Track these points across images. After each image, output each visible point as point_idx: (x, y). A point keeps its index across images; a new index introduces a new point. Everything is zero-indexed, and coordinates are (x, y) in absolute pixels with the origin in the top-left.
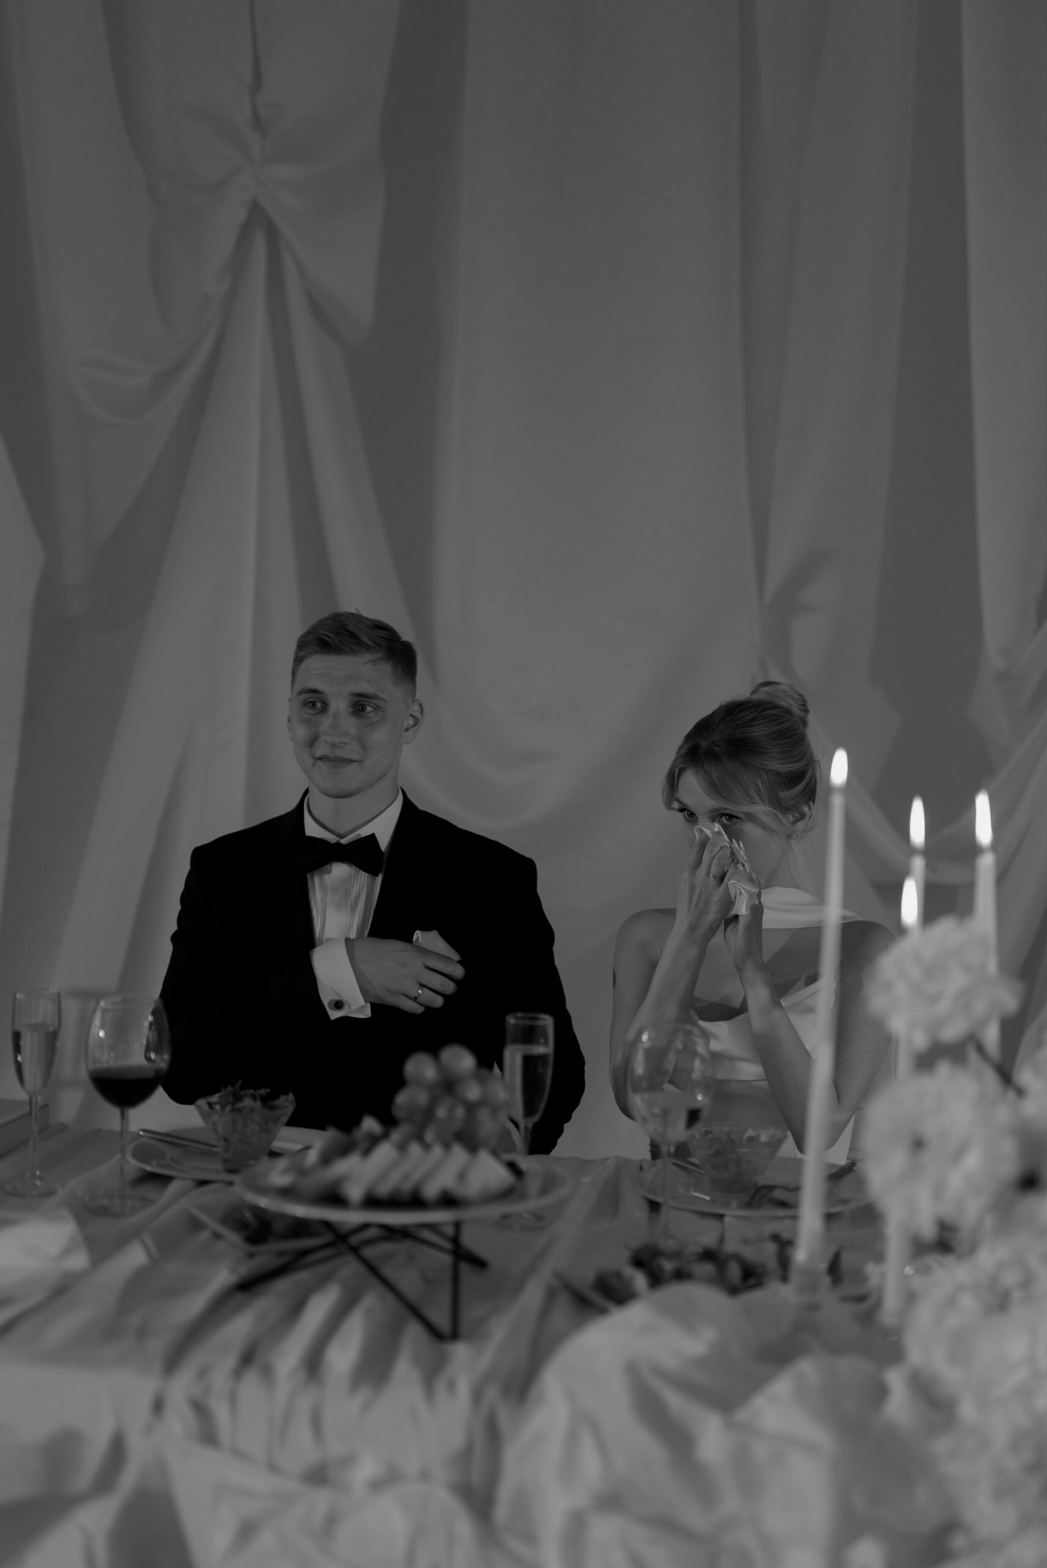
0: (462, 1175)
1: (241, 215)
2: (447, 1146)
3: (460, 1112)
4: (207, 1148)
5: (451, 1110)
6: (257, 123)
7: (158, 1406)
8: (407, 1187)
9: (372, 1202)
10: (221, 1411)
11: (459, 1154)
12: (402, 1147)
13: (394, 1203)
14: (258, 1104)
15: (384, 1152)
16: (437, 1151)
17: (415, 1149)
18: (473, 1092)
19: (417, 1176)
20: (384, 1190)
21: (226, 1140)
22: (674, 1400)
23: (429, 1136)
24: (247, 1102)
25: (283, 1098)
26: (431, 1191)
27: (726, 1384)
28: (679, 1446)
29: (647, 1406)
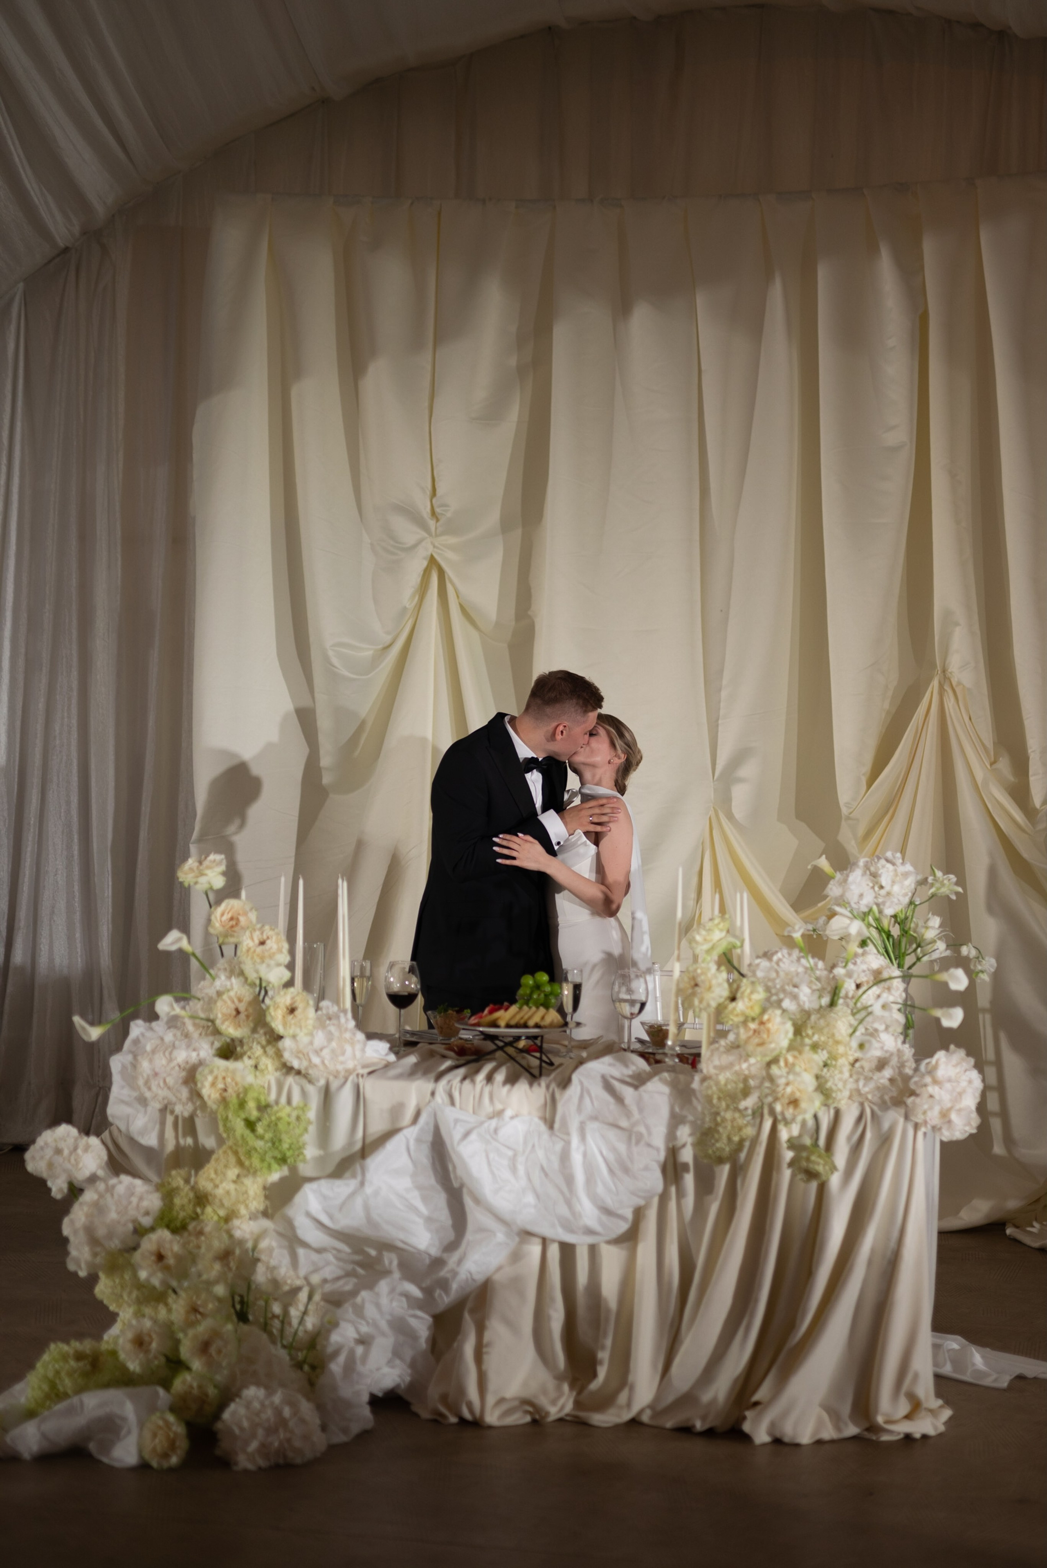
0: (543, 1018)
1: (425, 563)
2: (538, 1008)
3: (542, 995)
4: (431, 1035)
5: (539, 995)
6: (433, 513)
7: (433, 1094)
8: (522, 1022)
9: (508, 1026)
10: (456, 1095)
11: (542, 1010)
12: (520, 1008)
13: (517, 1026)
14: (455, 1013)
15: (514, 1009)
16: (534, 1009)
17: (525, 1008)
18: (548, 989)
19: (526, 1017)
20: (513, 1023)
21: (441, 1028)
22: (617, 1085)
23: (531, 1005)
24: (450, 1012)
25: (465, 1011)
26: (531, 1023)
27: (638, 1081)
28: (619, 1099)
29: (608, 1087)
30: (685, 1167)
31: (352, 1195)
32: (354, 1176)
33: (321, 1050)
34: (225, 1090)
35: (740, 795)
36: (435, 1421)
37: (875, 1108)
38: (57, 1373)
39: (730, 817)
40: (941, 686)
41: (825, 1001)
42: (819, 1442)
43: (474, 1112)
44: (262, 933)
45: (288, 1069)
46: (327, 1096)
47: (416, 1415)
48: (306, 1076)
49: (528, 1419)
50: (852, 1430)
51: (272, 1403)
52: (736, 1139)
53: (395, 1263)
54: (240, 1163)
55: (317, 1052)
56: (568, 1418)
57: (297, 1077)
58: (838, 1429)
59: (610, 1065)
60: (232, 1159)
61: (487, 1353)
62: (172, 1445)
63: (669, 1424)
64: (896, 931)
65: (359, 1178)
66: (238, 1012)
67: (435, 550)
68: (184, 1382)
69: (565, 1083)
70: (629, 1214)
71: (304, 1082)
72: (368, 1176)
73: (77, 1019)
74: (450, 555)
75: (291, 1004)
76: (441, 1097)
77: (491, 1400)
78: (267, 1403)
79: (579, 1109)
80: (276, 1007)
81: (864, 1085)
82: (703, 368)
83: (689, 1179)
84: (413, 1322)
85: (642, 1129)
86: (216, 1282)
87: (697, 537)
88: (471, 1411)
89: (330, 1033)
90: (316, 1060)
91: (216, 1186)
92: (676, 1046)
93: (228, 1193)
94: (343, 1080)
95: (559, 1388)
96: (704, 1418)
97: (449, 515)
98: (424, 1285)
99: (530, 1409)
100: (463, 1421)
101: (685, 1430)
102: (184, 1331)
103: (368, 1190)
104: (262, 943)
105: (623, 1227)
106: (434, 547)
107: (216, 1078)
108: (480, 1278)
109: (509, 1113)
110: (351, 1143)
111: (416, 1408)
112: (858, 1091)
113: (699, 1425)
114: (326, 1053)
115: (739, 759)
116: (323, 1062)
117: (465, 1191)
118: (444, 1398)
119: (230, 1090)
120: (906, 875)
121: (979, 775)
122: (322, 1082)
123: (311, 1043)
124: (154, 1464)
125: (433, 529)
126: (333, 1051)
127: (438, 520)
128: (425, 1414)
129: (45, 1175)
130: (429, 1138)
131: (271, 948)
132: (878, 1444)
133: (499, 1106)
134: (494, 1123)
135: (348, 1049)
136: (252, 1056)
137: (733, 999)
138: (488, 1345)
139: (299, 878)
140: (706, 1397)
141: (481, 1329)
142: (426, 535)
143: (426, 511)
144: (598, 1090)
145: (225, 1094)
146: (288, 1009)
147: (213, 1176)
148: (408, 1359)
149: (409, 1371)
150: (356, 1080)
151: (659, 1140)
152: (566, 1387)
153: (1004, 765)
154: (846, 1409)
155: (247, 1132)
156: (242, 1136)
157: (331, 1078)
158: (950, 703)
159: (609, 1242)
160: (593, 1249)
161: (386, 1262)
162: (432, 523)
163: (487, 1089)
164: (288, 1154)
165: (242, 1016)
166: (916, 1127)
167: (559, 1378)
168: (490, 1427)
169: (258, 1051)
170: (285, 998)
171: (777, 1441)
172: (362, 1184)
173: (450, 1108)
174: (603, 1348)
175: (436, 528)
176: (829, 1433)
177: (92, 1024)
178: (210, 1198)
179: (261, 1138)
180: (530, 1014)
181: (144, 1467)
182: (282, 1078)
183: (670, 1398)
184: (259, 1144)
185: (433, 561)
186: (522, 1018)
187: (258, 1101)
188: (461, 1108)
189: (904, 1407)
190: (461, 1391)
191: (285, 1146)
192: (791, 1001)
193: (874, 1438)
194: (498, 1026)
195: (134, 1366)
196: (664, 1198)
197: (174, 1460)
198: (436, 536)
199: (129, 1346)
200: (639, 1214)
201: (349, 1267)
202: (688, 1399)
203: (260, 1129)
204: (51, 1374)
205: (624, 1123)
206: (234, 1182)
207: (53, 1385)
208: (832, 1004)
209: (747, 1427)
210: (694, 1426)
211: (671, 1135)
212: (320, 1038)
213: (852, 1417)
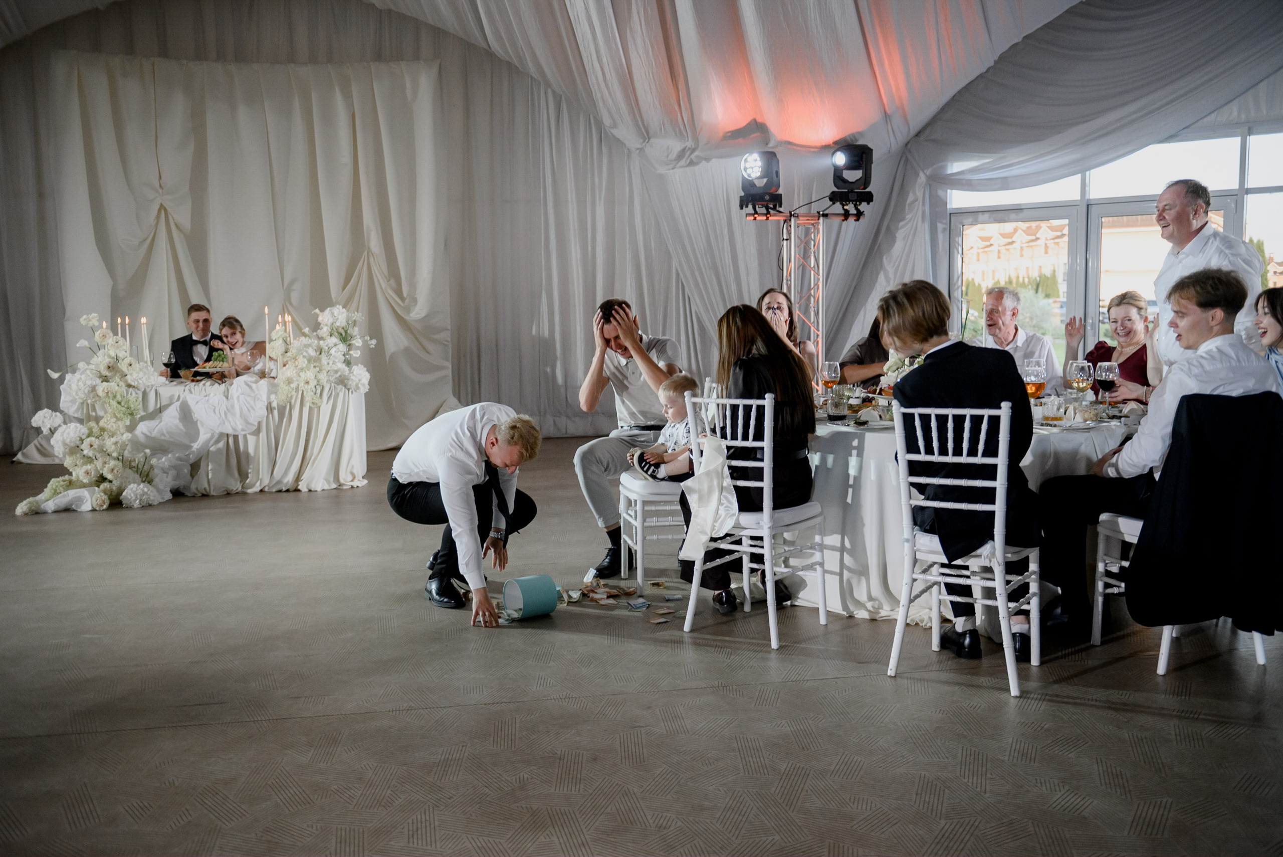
1: (159, 206)
6: (161, 186)
7: (184, 391)
9: (210, 368)
11: (221, 363)
13: (213, 368)
16: (219, 362)
22: (250, 383)
23: (217, 361)
26: (218, 367)
27: (256, 382)
28: (250, 387)
29: (247, 384)
30: (275, 408)
32: (157, 419)
33: (142, 378)
34: (107, 393)
35: (295, 297)
38: (57, 486)
39: (291, 304)
40: (368, 253)
41: (318, 353)
42: (323, 490)
43: (199, 397)
45: (129, 386)
46: (145, 394)
47: (187, 496)
48: (137, 388)
50: (334, 486)
51: (140, 488)
52: (289, 396)
54: (116, 417)
55: (140, 379)
57: (133, 388)
58: (329, 486)
60: (113, 416)
61: (210, 473)
62: (104, 502)
63: (274, 490)
64: (344, 334)
65: (160, 419)
66: (108, 367)
67: (162, 201)
69: (231, 384)
70: (256, 424)
71: (136, 390)
72: (163, 419)
73: (49, 371)
74: (169, 204)
76: (187, 392)
77: (212, 488)
78: (138, 488)
79: (236, 391)
80: (124, 365)
81: (331, 378)
83: (276, 412)
84: (182, 467)
85: (258, 396)
86: (114, 452)
88: (206, 491)
90: (140, 382)
91: (108, 425)
93: (112, 427)
95: (235, 482)
96: (285, 487)
97: (168, 186)
99: (226, 490)
100: (203, 495)
101: (280, 491)
102: (103, 470)
103: (162, 423)
104: (117, 343)
105: (255, 428)
107: (103, 389)
109: (212, 395)
110: (155, 409)
111: (187, 493)
112: (329, 380)
113: (284, 489)
114: (144, 379)
115: (292, 283)
116: (143, 383)
117: (199, 422)
118: (197, 489)
119: (109, 393)
120: (343, 313)
121: (383, 286)
122: (143, 390)
123: (138, 377)
124: (98, 509)
126: (146, 378)
127: (163, 190)
128: (190, 495)
129: (41, 426)
130: (182, 407)
131: (120, 344)
132: (343, 490)
133: (208, 393)
134: (207, 398)
135: (152, 377)
136: (115, 382)
138: (210, 470)
140: (285, 481)
141: (207, 466)
142: (158, 196)
143: (158, 186)
144: (243, 385)
146: (128, 365)
147: (106, 421)
148: (182, 478)
149: (183, 481)
150: (155, 388)
151: (264, 398)
152: (238, 482)
153: (392, 282)
154: (332, 479)
155: (118, 405)
156: (116, 407)
157: (146, 388)
158: (371, 260)
159: (249, 434)
160: (245, 436)
163: (204, 388)
164: (134, 412)
165: (110, 368)
166: (349, 390)
168: (213, 496)
169: (118, 380)
170: (127, 361)
171: (310, 491)
172: (160, 421)
173: (190, 395)
174: (250, 469)
175: (162, 193)
176: (326, 487)
177: (55, 372)
178: (106, 429)
179: (124, 407)
180: (217, 364)
181: (94, 510)
182: (128, 388)
183: (274, 483)
184: (124, 409)
185: (161, 205)
186: (214, 366)
187: (121, 395)
188: (194, 395)
189: (350, 478)
190: (202, 485)
192: (306, 353)
193: (341, 488)
195: (85, 481)
196: (267, 417)
197: (105, 507)
198: (162, 196)
199: (83, 474)
200: (259, 423)
202: (279, 482)
203: (123, 404)
204: (54, 487)
205: (253, 394)
206: (114, 423)
207: (55, 491)
208: (320, 354)
209: (299, 487)
210: (282, 490)
211: (269, 398)
212: (141, 374)
213: (334, 481)
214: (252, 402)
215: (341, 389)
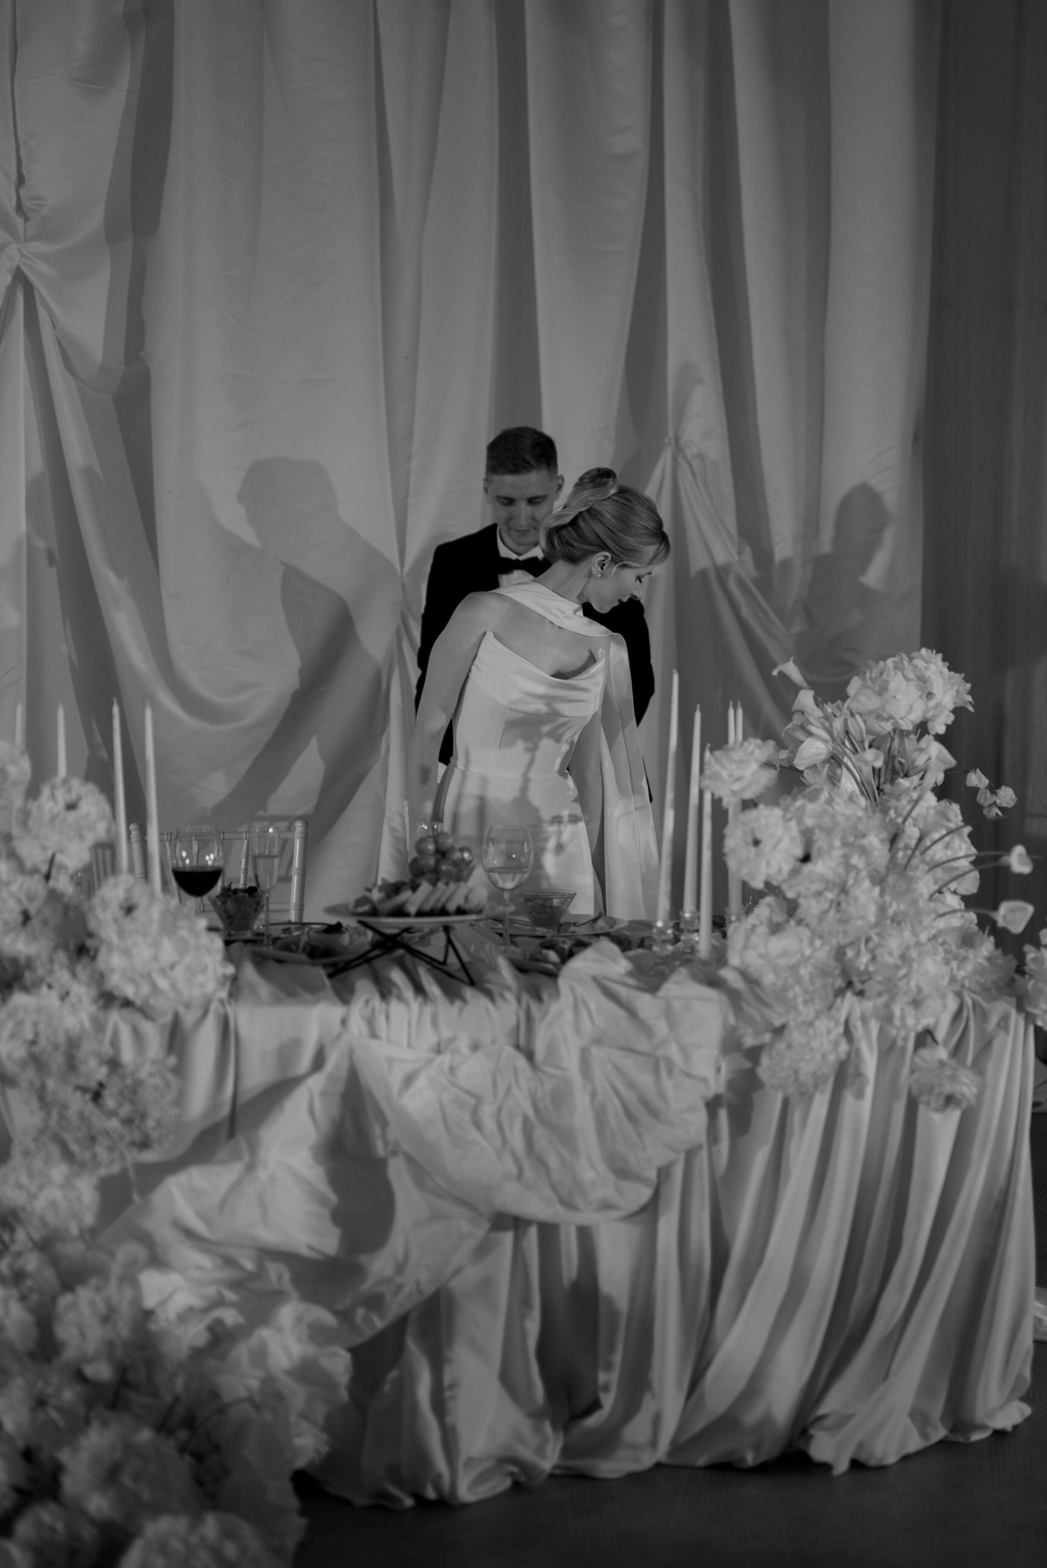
1: (9, 278)
28: (630, 1011)
30: (719, 1101)
31: (237, 1185)
32: (236, 1156)
33: (172, 967)
34: (34, 1042)
36: (378, 1507)
37: (979, 999)
42: (905, 1458)
43: (409, 1045)
44: (69, 791)
45: (112, 999)
46: (177, 1035)
47: (345, 1502)
48: (145, 1012)
49: (508, 1483)
50: (940, 1434)
51: (203, 1539)
53: (287, 1277)
54: (68, 1155)
56: (557, 1472)
57: (126, 1012)
58: (926, 1435)
59: (595, 961)
60: (55, 1151)
61: (453, 1398)
63: (702, 1461)
65: (247, 1158)
66: (26, 917)
67: (24, 260)
68: (39, 1524)
71: (138, 1018)
72: (262, 1154)
74: (42, 267)
75: (128, 899)
76: (357, 1025)
78: (194, 1540)
79: (577, 1030)
80: (105, 904)
81: (959, 969)
82: (383, 34)
83: (724, 1117)
84: (326, 1363)
85: (673, 1051)
87: (378, 259)
88: (437, 1487)
89: (183, 940)
90: (163, 984)
91: (33, 1197)
92: (669, 928)
93: (53, 1204)
94: (200, 1012)
95: (538, 1429)
96: (757, 1447)
97: (45, 211)
98: (340, 1307)
99: (514, 1469)
100: (421, 1501)
101: (729, 1467)
103: (263, 1174)
104: (71, 806)
106: (22, 256)
107: (20, 1024)
108: (428, 1289)
109: (465, 1042)
110: (214, 1105)
113: (750, 1459)
114: (179, 973)
116: (174, 987)
118: (394, 1473)
119: (43, 1042)
122: (168, 1019)
123: (156, 958)
125: (21, 229)
126: (189, 969)
127: (26, 219)
128: (360, 1500)
130: (340, 1088)
131: (88, 814)
132: (969, 1446)
133: (446, 1033)
134: (445, 1059)
136: (54, 984)
137: (806, 859)
138: (453, 1386)
139: (112, 703)
140: (755, 1416)
141: (438, 1363)
142: (11, 239)
143: (8, 206)
144: (596, 1001)
145: (36, 1049)
146: (121, 908)
147: (24, 1180)
148: (320, 1418)
149: (325, 1437)
150: (221, 1010)
152: (548, 1428)
154: (937, 1409)
155: (90, 1107)
156: (82, 1116)
157: (181, 1010)
161: (273, 1277)
162: (19, 221)
164: (154, 1135)
165: (35, 923)
167: (536, 1416)
168: (465, 1506)
169: (62, 975)
170: (117, 891)
171: (856, 1465)
172: (251, 1167)
173: (374, 1043)
174: (609, 1367)
175: (25, 230)
176: (914, 1442)
178: (22, 1216)
179: (112, 1114)
180: (448, 893)
182: (101, 1014)
183: (699, 1424)
184: (114, 1124)
185: (19, 275)
186: (438, 900)
188: (389, 1041)
190: (423, 1459)
191: (151, 1123)
192: (860, 856)
193: (961, 1439)
194: (406, 915)
198: (26, 240)
200: (664, 1173)
201: (211, 1291)
202: (728, 1422)
203: (110, 1102)
205: (643, 1045)
206: (62, 1187)
210: (743, 1460)
212: (168, 950)
213: (943, 1419)
214: (645, 1080)
215: (1004, 1020)
